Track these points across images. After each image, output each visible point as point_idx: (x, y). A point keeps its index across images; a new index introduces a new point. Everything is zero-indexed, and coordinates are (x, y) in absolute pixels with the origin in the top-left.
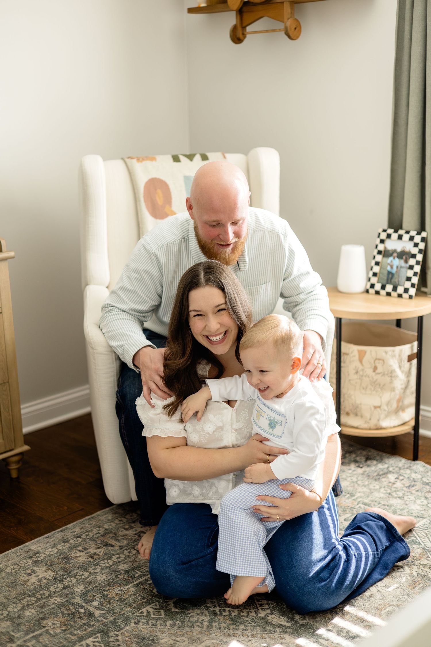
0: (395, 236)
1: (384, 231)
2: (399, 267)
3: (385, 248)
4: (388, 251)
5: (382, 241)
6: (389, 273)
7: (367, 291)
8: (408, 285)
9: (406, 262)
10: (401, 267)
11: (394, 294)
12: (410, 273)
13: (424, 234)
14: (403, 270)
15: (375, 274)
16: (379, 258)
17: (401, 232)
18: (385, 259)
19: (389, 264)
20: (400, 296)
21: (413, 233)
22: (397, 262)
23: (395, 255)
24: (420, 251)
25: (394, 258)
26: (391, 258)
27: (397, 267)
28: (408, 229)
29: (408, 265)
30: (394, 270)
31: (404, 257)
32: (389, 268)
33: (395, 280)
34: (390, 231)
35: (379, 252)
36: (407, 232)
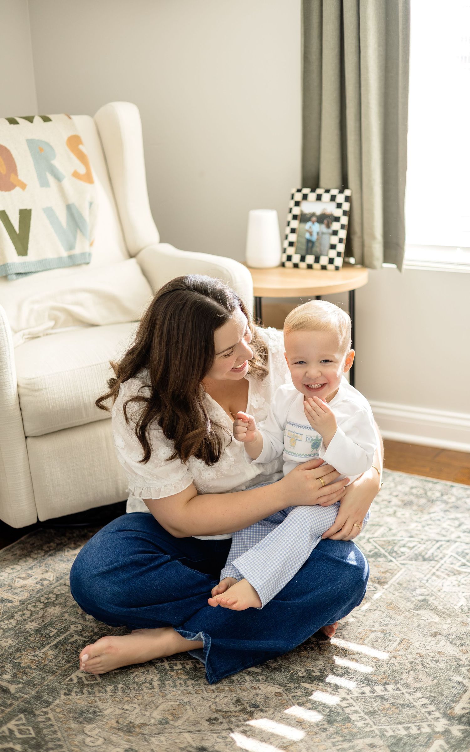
0: (312, 196)
1: (299, 191)
2: (320, 233)
3: (301, 211)
4: (306, 215)
5: (297, 204)
6: (309, 241)
7: (283, 265)
9: (328, 226)
10: (323, 233)
11: (317, 266)
13: (347, 192)
14: (326, 237)
15: (291, 244)
16: (295, 224)
17: (319, 191)
18: (302, 225)
19: (307, 231)
20: (324, 268)
21: (334, 192)
22: (316, 228)
23: (314, 219)
24: (345, 213)
25: (313, 223)
26: (309, 224)
27: (318, 233)
28: (328, 188)
29: (330, 231)
30: (314, 238)
31: (326, 221)
32: (307, 236)
33: (316, 249)
34: (306, 191)
35: (295, 217)
36: (327, 191)
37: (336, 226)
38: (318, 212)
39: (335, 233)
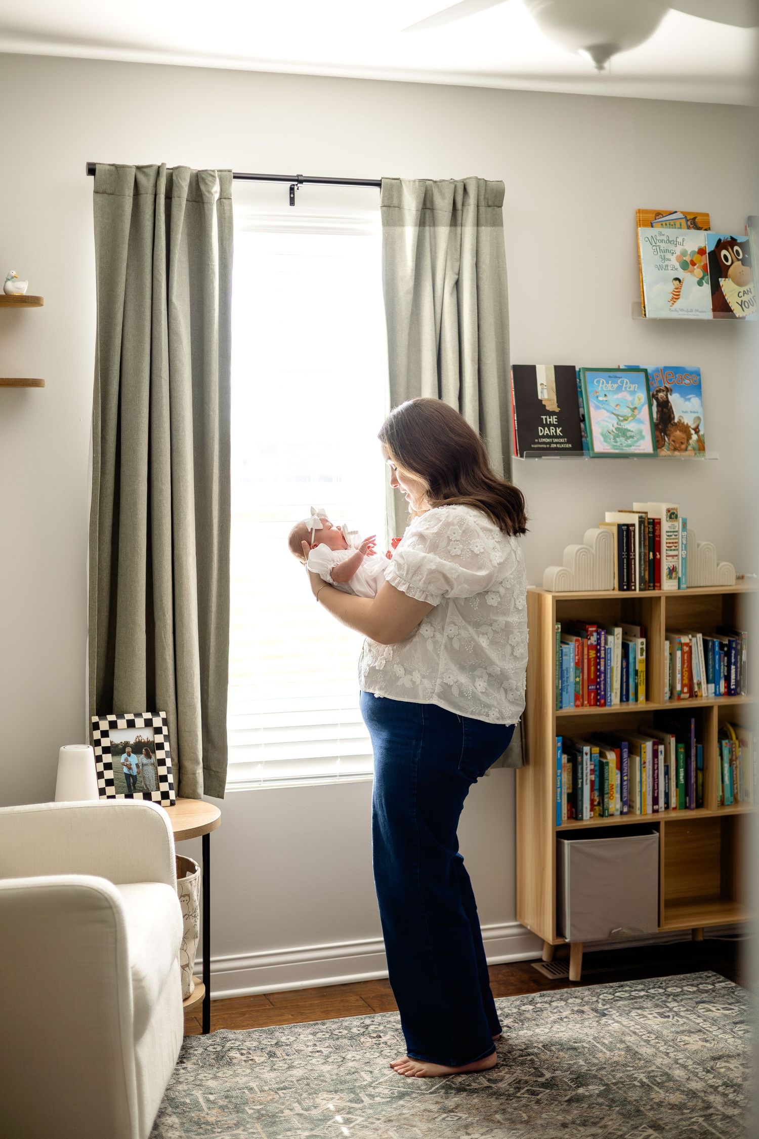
0: (121, 723)
2: (140, 765)
3: (111, 742)
4: (117, 745)
5: (105, 734)
6: (128, 776)
8: (164, 787)
12: (162, 771)
13: (162, 715)
14: (150, 768)
15: (109, 783)
16: (107, 758)
17: (128, 716)
18: (116, 758)
19: (123, 764)
21: (147, 715)
22: (134, 759)
23: (128, 749)
24: (166, 738)
25: (129, 755)
26: (125, 756)
27: (137, 765)
28: (137, 711)
29: (154, 761)
31: (144, 751)
32: (125, 770)
33: (142, 785)
34: (111, 717)
35: (106, 750)
36: (138, 715)
37: (160, 754)
38: (132, 742)
39: (162, 762)
